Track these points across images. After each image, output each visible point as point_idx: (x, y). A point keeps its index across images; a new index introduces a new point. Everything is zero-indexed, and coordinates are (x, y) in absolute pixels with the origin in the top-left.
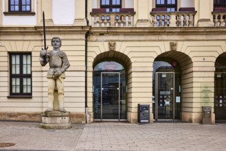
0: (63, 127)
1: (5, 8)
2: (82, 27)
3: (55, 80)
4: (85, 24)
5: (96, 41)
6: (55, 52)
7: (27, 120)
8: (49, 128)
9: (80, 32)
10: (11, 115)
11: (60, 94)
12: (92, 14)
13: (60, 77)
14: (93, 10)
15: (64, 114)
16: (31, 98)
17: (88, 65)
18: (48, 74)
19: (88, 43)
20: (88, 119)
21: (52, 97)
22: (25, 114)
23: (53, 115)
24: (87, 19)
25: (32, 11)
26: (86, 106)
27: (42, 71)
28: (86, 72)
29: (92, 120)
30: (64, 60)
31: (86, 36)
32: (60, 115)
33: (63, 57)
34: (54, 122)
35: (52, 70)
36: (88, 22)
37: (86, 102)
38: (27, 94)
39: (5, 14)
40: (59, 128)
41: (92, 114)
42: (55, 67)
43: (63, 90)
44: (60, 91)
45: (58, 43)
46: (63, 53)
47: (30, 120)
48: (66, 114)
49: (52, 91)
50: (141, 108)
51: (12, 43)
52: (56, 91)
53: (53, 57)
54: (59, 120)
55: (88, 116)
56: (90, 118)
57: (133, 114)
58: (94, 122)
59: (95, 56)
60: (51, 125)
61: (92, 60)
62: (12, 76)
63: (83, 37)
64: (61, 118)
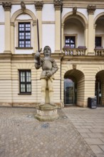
1: (16, 45)
2: (60, 54)
3: (47, 80)
7: (29, 106)
8: (43, 121)
10: (20, 104)
11: (51, 91)
16: (31, 94)
18: (42, 75)
19: (62, 65)
22: (27, 103)
26: (61, 99)
28: (61, 80)
30: (54, 64)
34: (47, 114)
38: (29, 92)
39: (17, 48)
40: (52, 120)
42: (47, 69)
44: (50, 89)
49: (44, 89)
50: (90, 100)
51: (21, 64)
56: (63, 105)
57: (85, 103)
58: (64, 107)
62: (21, 83)
63: (59, 61)
64: (52, 111)
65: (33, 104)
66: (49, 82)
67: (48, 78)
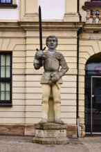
0: (62, 142)
2: (75, 23)
3: (51, 86)
4: (77, 20)
5: (89, 39)
6: (51, 53)
7: (6, 133)
8: (46, 143)
9: (71, 29)
11: (57, 102)
12: (84, 8)
13: (57, 83)
14: (86, 3)
15: (62, 126)
16: (11, 106)
17: (80, 68)
19: (80, 41)
20: (80, 133)
21: (46, 106)
22: (3, 126)
23: (50, 127)
24: (79, 14)
25: (13, 3)
26: (78, 117)
27: (26, 75)
28: (78, 76)
29: (84, 133)
30: (62, 63)
31: (78, 34)
32: (58, 127)
33: (60, 59)
34: (51, 136)
35: (48, 74)
36: (80, 17)
37: (77, 112)
38: (5, 102)
40: (58, 143)
41: (84, 126)
42: (52, 70)
43: (60, 97)
44: (56, 99)
45: (55, 43)
46: (61, 55)
47: (10, 133)
48: (65, 126)
49: (46, 99)
52: (51, 99)
53: (49, 59)
54: (57, 133)
55: (80, 128)
56: (82, 131)
58: (86, 135)
59: (88, 57)
60: (47, 140)
61: (85, 62)
63: (75, 35)
64: (59, 131)
65: (16, 127)
66: (55, 89)
67: (53, 83)
